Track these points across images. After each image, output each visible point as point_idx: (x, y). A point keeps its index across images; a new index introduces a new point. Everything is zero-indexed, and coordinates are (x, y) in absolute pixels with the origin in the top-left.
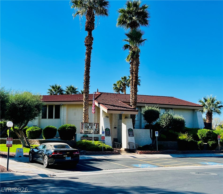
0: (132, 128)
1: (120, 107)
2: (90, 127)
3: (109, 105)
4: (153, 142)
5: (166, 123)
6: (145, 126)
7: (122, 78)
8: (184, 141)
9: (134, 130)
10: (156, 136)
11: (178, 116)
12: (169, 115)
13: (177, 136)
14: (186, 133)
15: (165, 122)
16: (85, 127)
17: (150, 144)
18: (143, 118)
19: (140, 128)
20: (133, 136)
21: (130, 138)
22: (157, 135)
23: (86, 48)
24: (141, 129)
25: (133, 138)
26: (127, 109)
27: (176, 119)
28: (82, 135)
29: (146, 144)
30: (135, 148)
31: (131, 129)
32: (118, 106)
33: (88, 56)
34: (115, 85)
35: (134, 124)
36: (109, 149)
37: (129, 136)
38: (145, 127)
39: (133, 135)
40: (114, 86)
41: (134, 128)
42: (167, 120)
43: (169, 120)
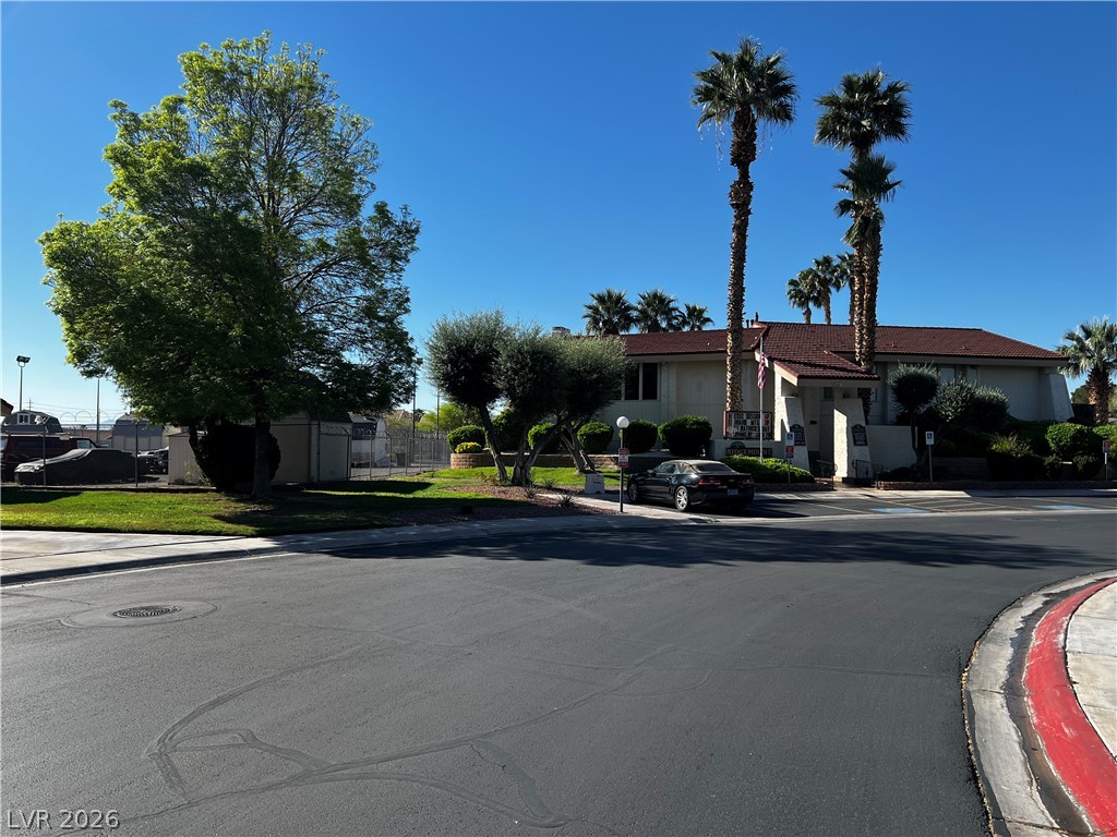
0: (863, 424)
1: (830, 368)
2: (749, 423)
3: (800, 363)
4: (919, 460)
5: (956, 411)
6: (898, 417)
7: (818, 263)
8: (1006, 456)
9: (867, 427)
10: (927, 443)
11: (988, 390)
12: (962, 388)
13: (988, 443)
14: (1013, 435)
15: (953, 408)
16: (737, 422)
17: (913, 466)
18: (891, 397)
19: (883, 421)
20: (866, 444)
21: (856, 449)
22: (930, 442)
23: (732, 212)
24: (885, 425)
25: (866, 448)
26: (850, 374)
27: (984, 398)
28: (729, 443)
29: (901, 465)
30: (871, 475)
31: (861, 427)
32: (824, 367)
33: (738, 234)
34: (793, 283)
35: (866, 412)
36: (803, 478)
37: (855, 444)
38: (895, 420)
39: (866, 441)
40: (792, 287)
41: (867, 422)
42: (958, 403)
43: (963, 401)
